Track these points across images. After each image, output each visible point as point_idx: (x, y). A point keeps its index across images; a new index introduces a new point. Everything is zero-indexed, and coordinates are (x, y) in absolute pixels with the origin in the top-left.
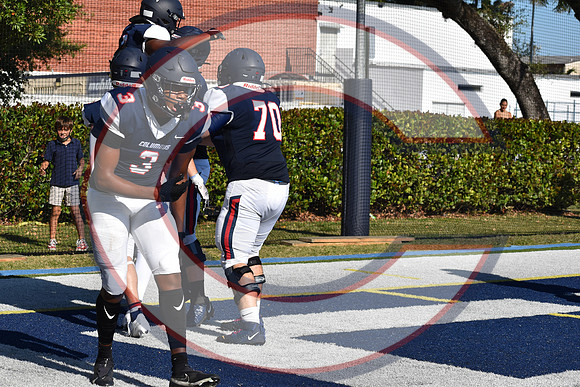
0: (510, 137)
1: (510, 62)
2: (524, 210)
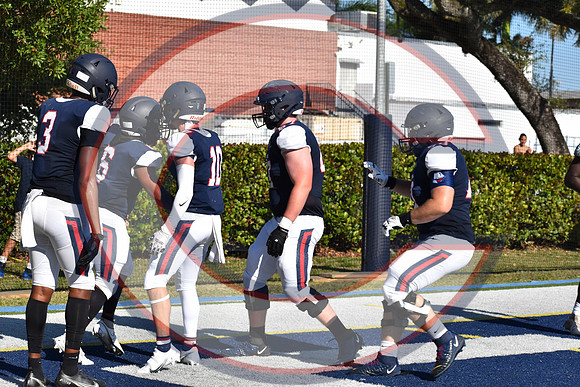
0: (529, 172)
1: (530, 97)
2: (544, 246)
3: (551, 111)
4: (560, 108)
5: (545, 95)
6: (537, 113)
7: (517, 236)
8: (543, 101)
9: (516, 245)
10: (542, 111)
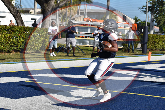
0: (13, 31)
1: (14, 10)
2: (17, 52)
3: (20, 14)
4: (22, 13)
5: (18, 9)
6: (16, 14)
7: (9, 49)
8: (18, 11)
9: (9, 52)
10: (17, 14)
